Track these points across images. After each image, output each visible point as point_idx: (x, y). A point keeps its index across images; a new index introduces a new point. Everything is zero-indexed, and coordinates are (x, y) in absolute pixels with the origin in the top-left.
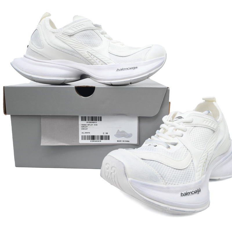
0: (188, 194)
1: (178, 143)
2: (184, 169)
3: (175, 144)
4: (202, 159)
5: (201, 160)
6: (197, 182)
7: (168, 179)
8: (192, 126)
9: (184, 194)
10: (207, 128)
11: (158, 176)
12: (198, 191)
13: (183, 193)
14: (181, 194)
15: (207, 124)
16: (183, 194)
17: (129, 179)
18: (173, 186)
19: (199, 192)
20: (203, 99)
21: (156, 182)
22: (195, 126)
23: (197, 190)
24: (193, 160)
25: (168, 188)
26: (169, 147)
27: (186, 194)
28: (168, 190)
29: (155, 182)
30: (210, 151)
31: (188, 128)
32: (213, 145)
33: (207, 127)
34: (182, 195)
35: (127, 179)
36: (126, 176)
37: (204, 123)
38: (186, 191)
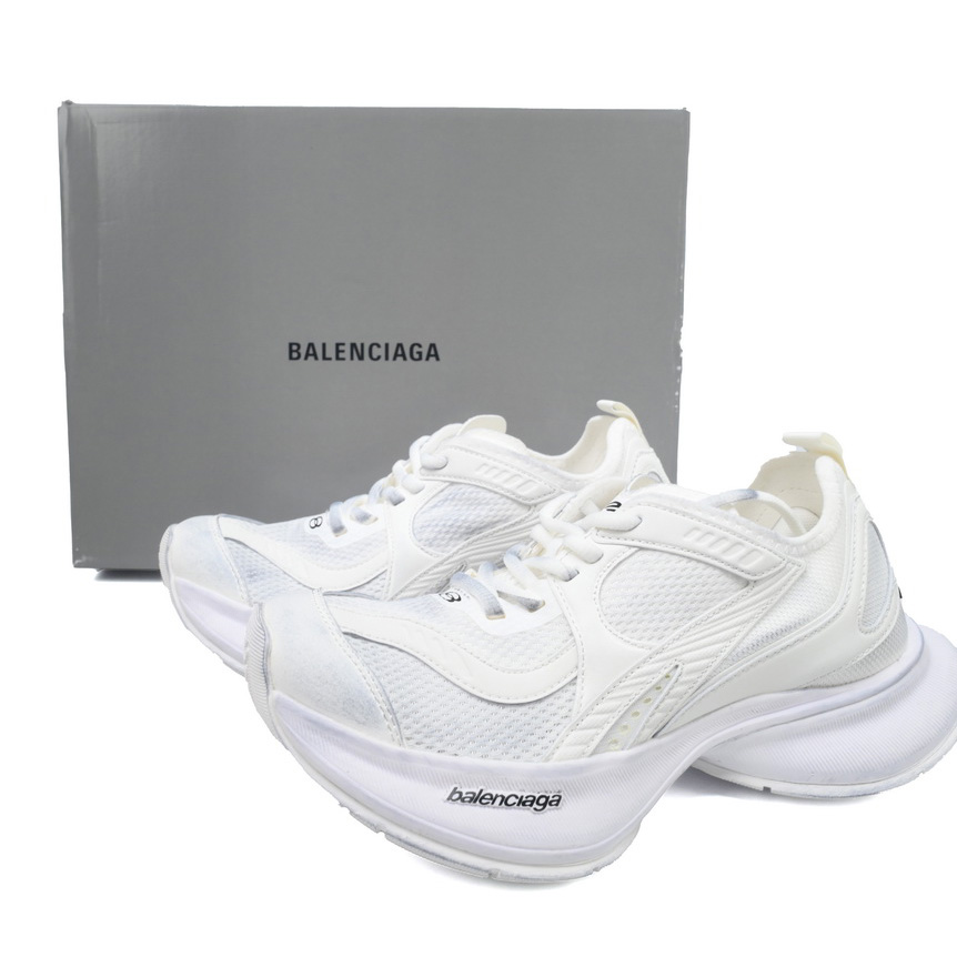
0: (484, 801)
1: (544, 604)
2: (518, 704)
3: (533, 607)
4: (628, 682)
5: (623, 687)
6: (551, 764)
7: (419, 725)
8: (630, 546)
9: (464, 795)
10: (699, 561)
11: (378, 705)
12: (542, 801)
13: (464, 791)
14: (454, 791)
15: (701, 545)
16: (461, 793)
17: (275, 693)
18: (433, 755)
19: (544, 805)
20: (787, 440)
21: (364, 723)
22: (641, 549)
23: (537, 796)
24: (579, 681)
25: (404, 757)
26: (499, 612)
27: (477, 799)
28: (401, 765)
29: (359, 723)
30: (691, 661)
31: (608, 550)
32: (728, 639)
33: (701, 558)
34: (458, 797)
35: (268, 693)
36: (266, 681)
37: (689, 540)
38: (480, 788)
